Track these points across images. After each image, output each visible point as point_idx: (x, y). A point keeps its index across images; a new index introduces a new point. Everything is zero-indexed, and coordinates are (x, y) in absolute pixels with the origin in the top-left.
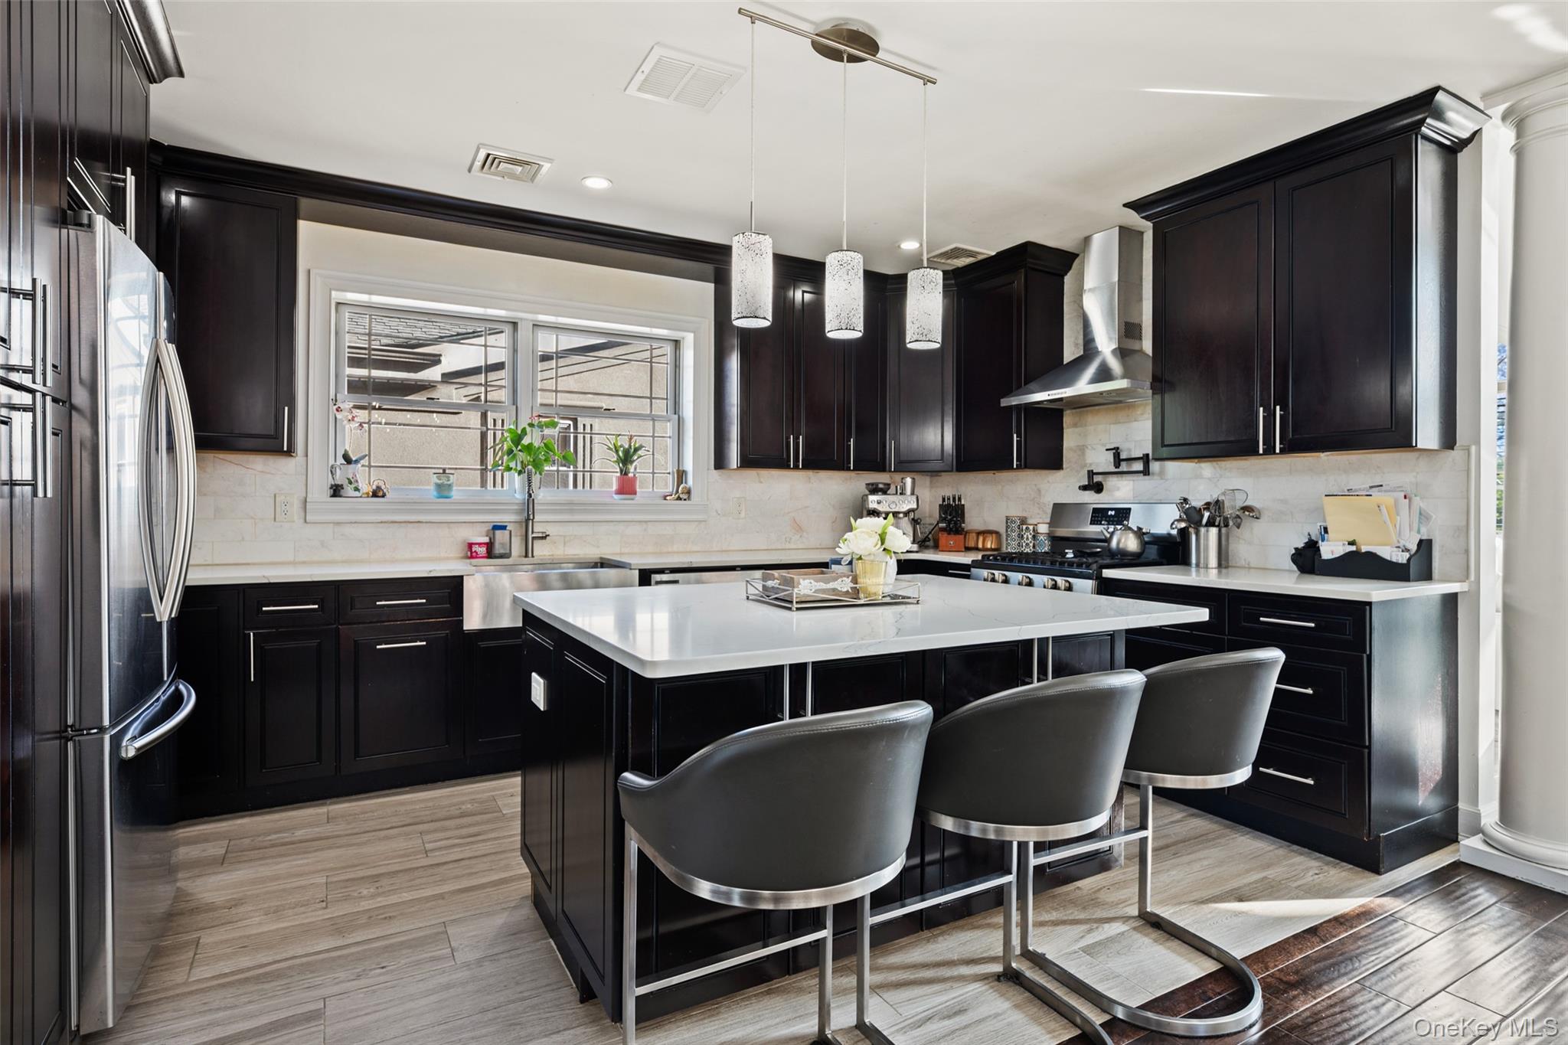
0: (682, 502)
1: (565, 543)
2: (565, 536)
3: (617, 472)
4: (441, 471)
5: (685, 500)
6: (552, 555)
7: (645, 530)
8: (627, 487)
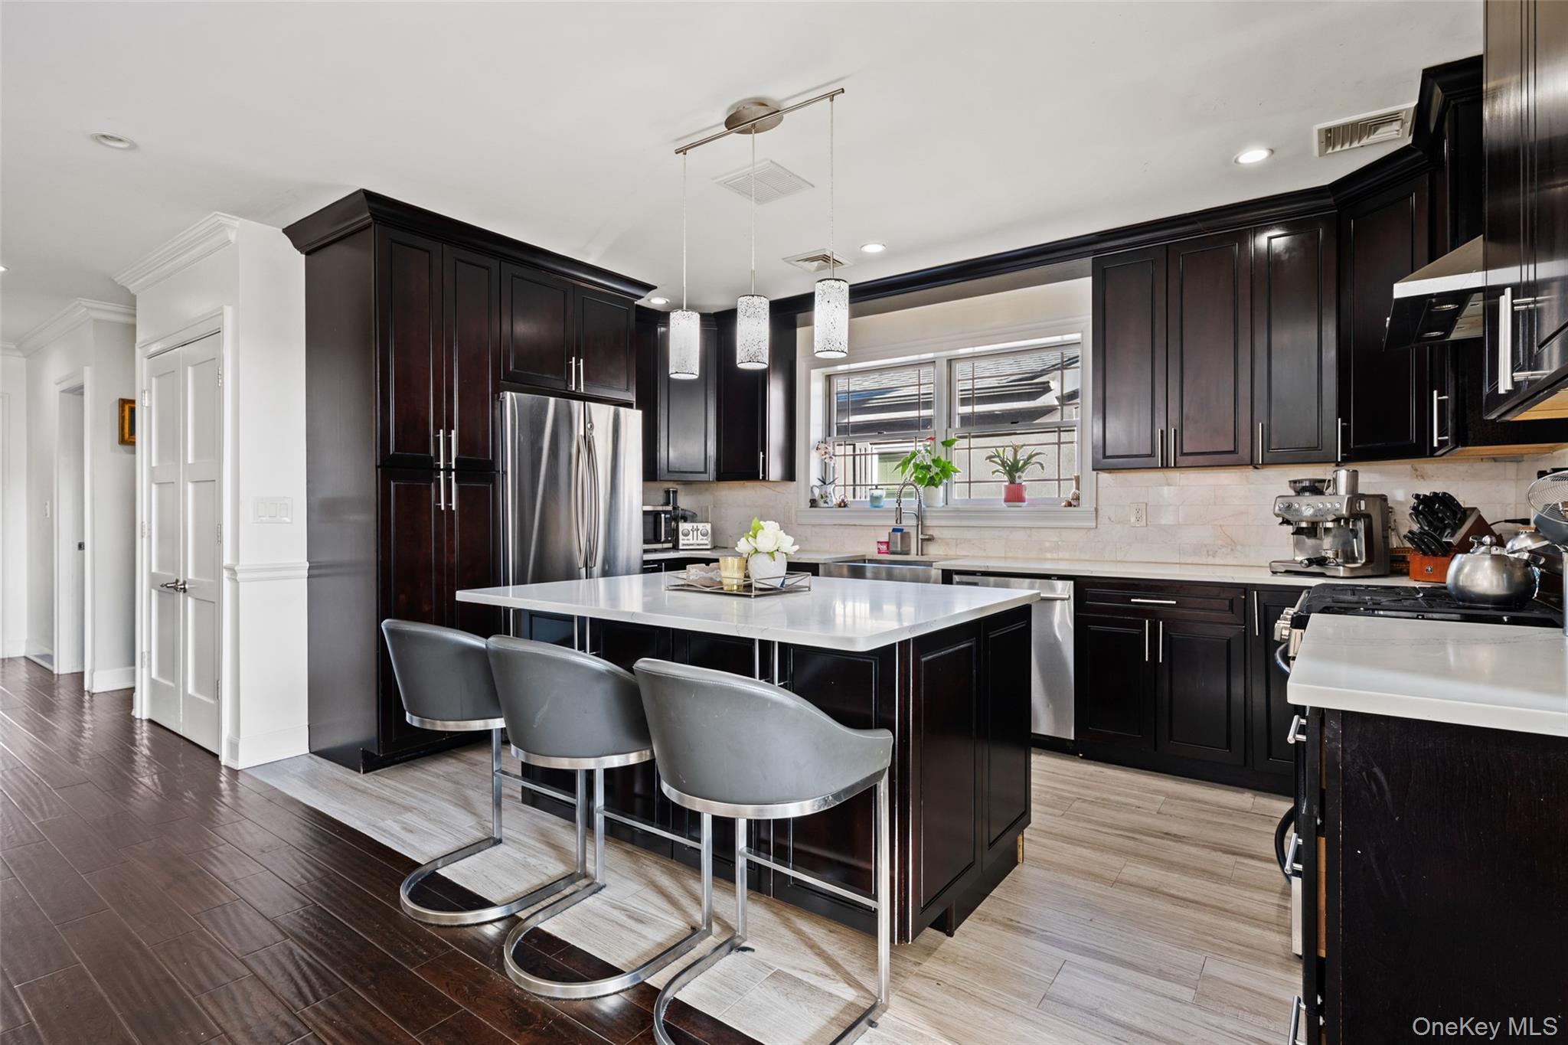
0: (1072, 508)
1: (957, 545)
2: (957, 539)
3: (1005, 481)
4: (879, 487)
5: (1075, 506)
6: (946, 555)
7: (1029, 536)
8: (1015, 495)
